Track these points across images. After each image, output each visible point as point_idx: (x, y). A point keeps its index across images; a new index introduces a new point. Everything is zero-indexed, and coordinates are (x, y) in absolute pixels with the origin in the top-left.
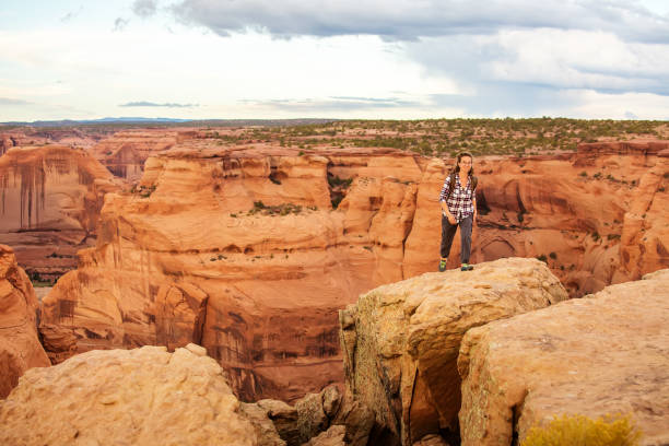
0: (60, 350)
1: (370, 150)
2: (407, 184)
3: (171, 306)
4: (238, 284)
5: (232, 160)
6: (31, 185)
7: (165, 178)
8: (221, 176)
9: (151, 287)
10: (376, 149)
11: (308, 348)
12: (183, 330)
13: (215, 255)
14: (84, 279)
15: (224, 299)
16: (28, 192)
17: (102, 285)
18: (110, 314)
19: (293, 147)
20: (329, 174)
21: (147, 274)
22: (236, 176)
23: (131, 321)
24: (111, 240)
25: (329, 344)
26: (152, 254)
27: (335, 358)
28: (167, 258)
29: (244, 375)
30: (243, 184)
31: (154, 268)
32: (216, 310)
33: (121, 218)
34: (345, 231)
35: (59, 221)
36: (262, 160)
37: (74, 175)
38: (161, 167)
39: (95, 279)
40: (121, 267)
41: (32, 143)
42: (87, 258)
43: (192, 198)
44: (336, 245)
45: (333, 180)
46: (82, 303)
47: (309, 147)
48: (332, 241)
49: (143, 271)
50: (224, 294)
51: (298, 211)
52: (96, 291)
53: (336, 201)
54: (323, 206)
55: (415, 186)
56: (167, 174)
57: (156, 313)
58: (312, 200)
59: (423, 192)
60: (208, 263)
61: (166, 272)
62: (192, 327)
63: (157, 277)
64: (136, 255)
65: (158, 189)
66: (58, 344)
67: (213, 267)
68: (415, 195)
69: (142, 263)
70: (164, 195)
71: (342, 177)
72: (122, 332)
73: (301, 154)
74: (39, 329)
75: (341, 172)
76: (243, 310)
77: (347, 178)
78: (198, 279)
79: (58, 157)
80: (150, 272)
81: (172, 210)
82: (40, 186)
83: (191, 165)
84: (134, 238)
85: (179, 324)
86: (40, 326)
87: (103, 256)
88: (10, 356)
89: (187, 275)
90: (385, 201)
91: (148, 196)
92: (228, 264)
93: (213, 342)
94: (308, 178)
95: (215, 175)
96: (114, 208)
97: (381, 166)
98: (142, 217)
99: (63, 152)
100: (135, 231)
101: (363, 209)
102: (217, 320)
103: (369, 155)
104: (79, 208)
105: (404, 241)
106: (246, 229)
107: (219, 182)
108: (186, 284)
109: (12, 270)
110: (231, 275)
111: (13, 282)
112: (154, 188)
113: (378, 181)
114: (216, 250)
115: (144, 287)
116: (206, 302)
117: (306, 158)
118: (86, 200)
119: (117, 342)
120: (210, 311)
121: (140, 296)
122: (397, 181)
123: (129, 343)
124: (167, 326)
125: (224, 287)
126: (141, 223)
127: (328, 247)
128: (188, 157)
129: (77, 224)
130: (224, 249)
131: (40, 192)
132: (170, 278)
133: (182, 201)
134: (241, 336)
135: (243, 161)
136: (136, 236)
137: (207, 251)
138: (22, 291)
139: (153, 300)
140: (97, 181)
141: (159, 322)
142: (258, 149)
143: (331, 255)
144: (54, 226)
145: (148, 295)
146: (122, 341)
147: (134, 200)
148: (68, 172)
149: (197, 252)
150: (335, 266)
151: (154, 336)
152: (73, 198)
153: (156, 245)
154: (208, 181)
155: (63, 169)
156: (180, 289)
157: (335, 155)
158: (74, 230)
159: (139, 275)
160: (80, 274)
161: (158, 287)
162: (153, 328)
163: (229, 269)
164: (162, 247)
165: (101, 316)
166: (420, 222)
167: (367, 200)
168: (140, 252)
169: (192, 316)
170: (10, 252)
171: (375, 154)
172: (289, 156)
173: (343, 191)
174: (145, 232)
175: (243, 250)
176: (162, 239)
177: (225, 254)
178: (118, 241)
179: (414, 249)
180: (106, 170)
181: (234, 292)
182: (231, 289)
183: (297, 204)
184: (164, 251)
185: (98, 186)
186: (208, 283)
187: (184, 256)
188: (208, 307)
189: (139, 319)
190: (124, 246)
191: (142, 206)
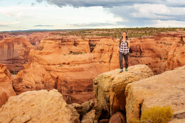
0: (19, 91)
1: (100, 37)
2: (110, 45)
3: (48, 79)
4: (66, 73)
5: (64, 40)
6: (10, 47)
7: (46, 45)
8: (61, 44)
9: (43, 74)
10: (102, 36)
11: (85, 90)
12: (51, 85)
13: (59, 65)
14: (25, 72)
15: (62, 77)
16: (9, 49)
17: (30, 74)
18: (32, 82)
19: (80, 36)
20: (90, 43)
21: (41, 71)
22: (65, 44)
23: (38, 83)
24: (32, 62)
25: (90, 88)
26: (43, 65)
27: (92, 92)
28: (47, 66)
29: (68, 97)
30: (67, 46)
31: (43, 69)
33: (34, 56)
34: (94, 58)
35: (18, 57)
36: (72, 40)
37: (22, 45)
38: (45, 42)
39: (28, 72)
40: (35, 69)
41: (10, 37)
42: (25, 67)
43: (53, 50)
44: (92, 62)
45: (91, 45)
46: (24, 79)
47: (84, 36)
50: (62, 76)
51: (81, 53)
52: (28, 76)
53: (92, 50)
54: (88, 52)
55: (112, 46)
56: (47, 44)
57: (44, 81)
58: (85, 50)
59: (115, 48)
60: (58, 67)
61: (47, 70)
62: (54, 84)
63: (44, 71)
64: (38, 66)
66: (18, 90)
67: (59, 69)
68: (113, 49)
69: (40, 68)
70: (46, 50)
71: (93, 44)
72: (35, 86)
73: (82, 38)
74: (13, 86)
76: (67, 80)
78: (55, 72)
79: (17, 40)
80: (42, 70)
81: (48, 54)
82: (13, 48)
83: (53, 42)
84: (38, 61)
85: (50, 84)
87: (30, 66)
88: (6, 93)
89: (52, 71)
90: (105, 50)
91: (41, 50)
92: (63, 68)
93: (60, 89)
94: (84, 44)
95: (59, 44)
96: (32, 54)
97: (103, 41)
98: (40, 56)
99: (19, 39)
100: (38, 59)
101: (99, 52)
102: (61, 83)
103: (100, 38)
104: (23, 54)
106: (68, 58)
107: (60, 46)
108: (52, 73)
109: (6, 70)
110: (64, 71)
111: (6, 73)
112: (43, 48)
113: (103, 45)
114: (60, 64)
115: (41, 74)
116: (57, 78)
117: (83, 39)
118: (25, 51)
119: (34, 89)
120: (59, 80)
121: (39, 76)
122: (108, 45)
123: (37, 89)
124: (47, 84)
125: (62, 74)
126: (40, 57)
127: (90, 63)
128: (52, 39)
129: (23, 58)
130: (62, 64)
131: (13, 49)
132: (48, 72)
133: (50, 51)
134: (67, 87)
135: (67, 40)
136: (39, 61)
137: (57, 64)
138: (8, 76)
139: (43, 78)
140: (28, 46)
141: (45, 83)
142: (71, 37)
143: (90, 65)
145: (42, 76)
146: (35, 89)
147: (38, 51)
148: (20, 44)
149: (55, 65)
150: (92, 68)
151: (44, 87)
152: (21, 51)
154: (57, 46)
155: (18, 43)
156: (50, 74)
157: (91, 38)
159: (39, 71)
160: (24, 71)
161: (45, 74)
162: (43, 85)
164: (45, 64)
165: (30, 82)
166: (114, 56)
167: (100, 50)
168: (40, 65)
169: (54, 82)
170: (5, 66)
171: (102, 38)
172: (79, 39)
173: (93, 48)
174: (41, 60)
175: (67, 64)
176: (45, 61)
177: (62, 65)
178: (34, 62)
179: (112, 63)
180: (30, 43)
181: (65, 75)
183: (81, 51)
185: (28, 48)
186: (58, 73)
187: (51, 66)
188: (58, 79)
189: (40, 83)
190: (35, 63)
191: (40, 53)
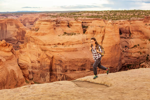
1: (92, 19)
2: (102, 27)
3: (44, 59)
4: (61, 53)
5: (58, 22)
6: (3, 29)
7: (41, 26)
8: (55, 26)
9: (38, 54)
10: (94, 18)
11: (79, 69)
12: (47, 65)
13: (55, 46)
14: (21, 52)
15: (57, 57)
16: (2, 30)
17: (26, 54)
18: (28, 61)
19: (73, 18)
20: (82, 25)
21: (37, 51)
22: (59, 26)
23: (33, 62)
24: (28, 42)
25: (84, 68)
26: (39, 46)
27: (85, 71)
28: (42, 46)
29: (62, 76)
30: (61, 28)
31: (39, 49)
32: (55, 59)
33: (31, 37)
34: (87, 39)
35: (11, 38)
36: (66, 22)
37: (14, 26)
38: (40, 24)
39: (24, 52)
40: (31, 49)
41: (3, 18)
42: (22, 47)
43: (48, 31)
44: (85, 43)
45: (83, 27)
46: (21, 58)
47: (77, 18)
48: (84, 42)
49: (36, 50)
50: (58, 55)
51: (75, 34)
52: (24, 55)
53: (84, 32)
54: (81, 33)
55: (104, 28)
56: (42, 25)
57: (40, 61)
58: (78, 32)
59: (107, 29)
60: (53, 48)
61: (42, 50)
62: (49, 64)
63: (40, 51)
64: (34, 46)
65: (40, 29)
67: (54, 49)
68: (105, 30)
69: (36, 48)
70: (41, 31)
71: (85, 26)
72: (31, 66)
73: (75, 20)
74: (18, 64)
75: (85, 24)
76: (62, 59)
77: (87, 26)
78: (51, 52)
79: (10, 21)
80: (38, 50)
81: (43, 34)
82: (5, 29)
83: (48, 23)
84: (34, 42)
85: (46, 63)
86: (18, 63)
87: (26, 46)
89: (48, 51)
90: (97, 31)
91: (37, 31)
93: (55, 68)
94: (77, 26)
95: (54, 25)
96: (28, 34)
97: (95, 23)
98: (36, 36)
99: (11, 20)
100: (34, 40)
101: (91, 33)
102: (56, 62)
103: (92, 20)
104: (16, 34)
105: (102, 42)
106: (62, 39)
107: (55, 27)
108: (47, 53)
109: (12, 49)
110: (59, 51)
111: (12, 52)
112: (39, 29)
113: (95, 27)
114: (55, 44)
115: (37, 54)
116: (53, 57)
117: (77, 21)
118: (17, 32)
119: (30, 68)
122: (100, 26)
123: (33, 68)
124: (43, 64)
125: (57, 53)
126: (36, 38)
127: (83, 43)
128: (47, 21)
129: (15, 38)
131: (6, 30)
132: (43, 52)
133: (46, 32)
134: (62, 66)
135: (61, 22)
136: (34, 41)
137: (52, 45)
138: (14, 54)
139: (39, 57)
140: (20, 27)
141: (41, 63)
142: (64, 19)
143: (84, 45)
144: (9, 39)
145: (38, 56)
146: (31, 68)
147: (34, 32)
148: (13, 25)
149: (50, 45)
150: (85, 48)
151: (40, 67)
152: (14, 32)
153: (40, 43)
154: (52, 27)
155: (11, 25)
156: (46, 54)
157: (83, 20)
158: (15, 40)
160: (20, 51)
161: (40, 54)
162: (39, 64)
163: (58, 49)
164: (41, 44)
165: (26, 61)
166: (106, 37)
167: (92, 31)
168: (35, 45)
169: (49, 61)
171: (94, 20)
172: (72, 20)
173: (86, 29)
174: (37, 40)
175: (62, 44)
176: (41, 42)
177: (57, 45)
178: (30, 43)
179: (104, 43)
180: (23, 25)
181: (60, 55)
182: (59, 54)
183: (75, 33)
184: (41, 45)
185: (21, 29)
186: (53, 53)
187: (47, 46)
188: (53, 59)
189: (35, 62)
190: (32, 44)
191: (36, 34)
